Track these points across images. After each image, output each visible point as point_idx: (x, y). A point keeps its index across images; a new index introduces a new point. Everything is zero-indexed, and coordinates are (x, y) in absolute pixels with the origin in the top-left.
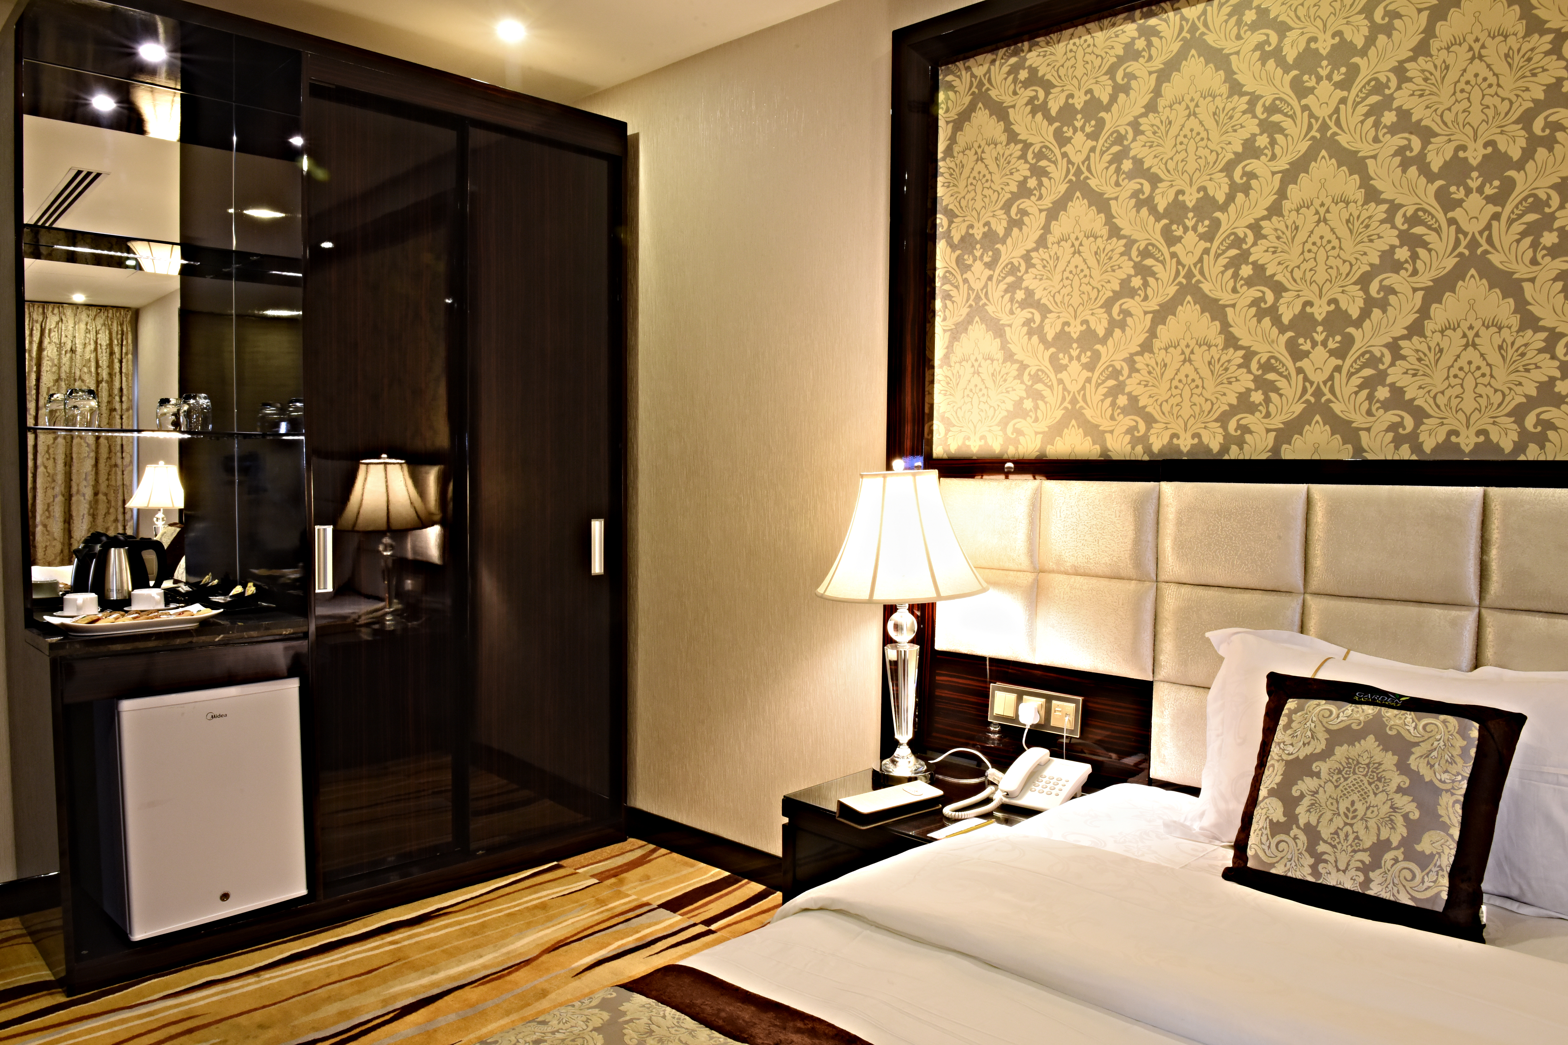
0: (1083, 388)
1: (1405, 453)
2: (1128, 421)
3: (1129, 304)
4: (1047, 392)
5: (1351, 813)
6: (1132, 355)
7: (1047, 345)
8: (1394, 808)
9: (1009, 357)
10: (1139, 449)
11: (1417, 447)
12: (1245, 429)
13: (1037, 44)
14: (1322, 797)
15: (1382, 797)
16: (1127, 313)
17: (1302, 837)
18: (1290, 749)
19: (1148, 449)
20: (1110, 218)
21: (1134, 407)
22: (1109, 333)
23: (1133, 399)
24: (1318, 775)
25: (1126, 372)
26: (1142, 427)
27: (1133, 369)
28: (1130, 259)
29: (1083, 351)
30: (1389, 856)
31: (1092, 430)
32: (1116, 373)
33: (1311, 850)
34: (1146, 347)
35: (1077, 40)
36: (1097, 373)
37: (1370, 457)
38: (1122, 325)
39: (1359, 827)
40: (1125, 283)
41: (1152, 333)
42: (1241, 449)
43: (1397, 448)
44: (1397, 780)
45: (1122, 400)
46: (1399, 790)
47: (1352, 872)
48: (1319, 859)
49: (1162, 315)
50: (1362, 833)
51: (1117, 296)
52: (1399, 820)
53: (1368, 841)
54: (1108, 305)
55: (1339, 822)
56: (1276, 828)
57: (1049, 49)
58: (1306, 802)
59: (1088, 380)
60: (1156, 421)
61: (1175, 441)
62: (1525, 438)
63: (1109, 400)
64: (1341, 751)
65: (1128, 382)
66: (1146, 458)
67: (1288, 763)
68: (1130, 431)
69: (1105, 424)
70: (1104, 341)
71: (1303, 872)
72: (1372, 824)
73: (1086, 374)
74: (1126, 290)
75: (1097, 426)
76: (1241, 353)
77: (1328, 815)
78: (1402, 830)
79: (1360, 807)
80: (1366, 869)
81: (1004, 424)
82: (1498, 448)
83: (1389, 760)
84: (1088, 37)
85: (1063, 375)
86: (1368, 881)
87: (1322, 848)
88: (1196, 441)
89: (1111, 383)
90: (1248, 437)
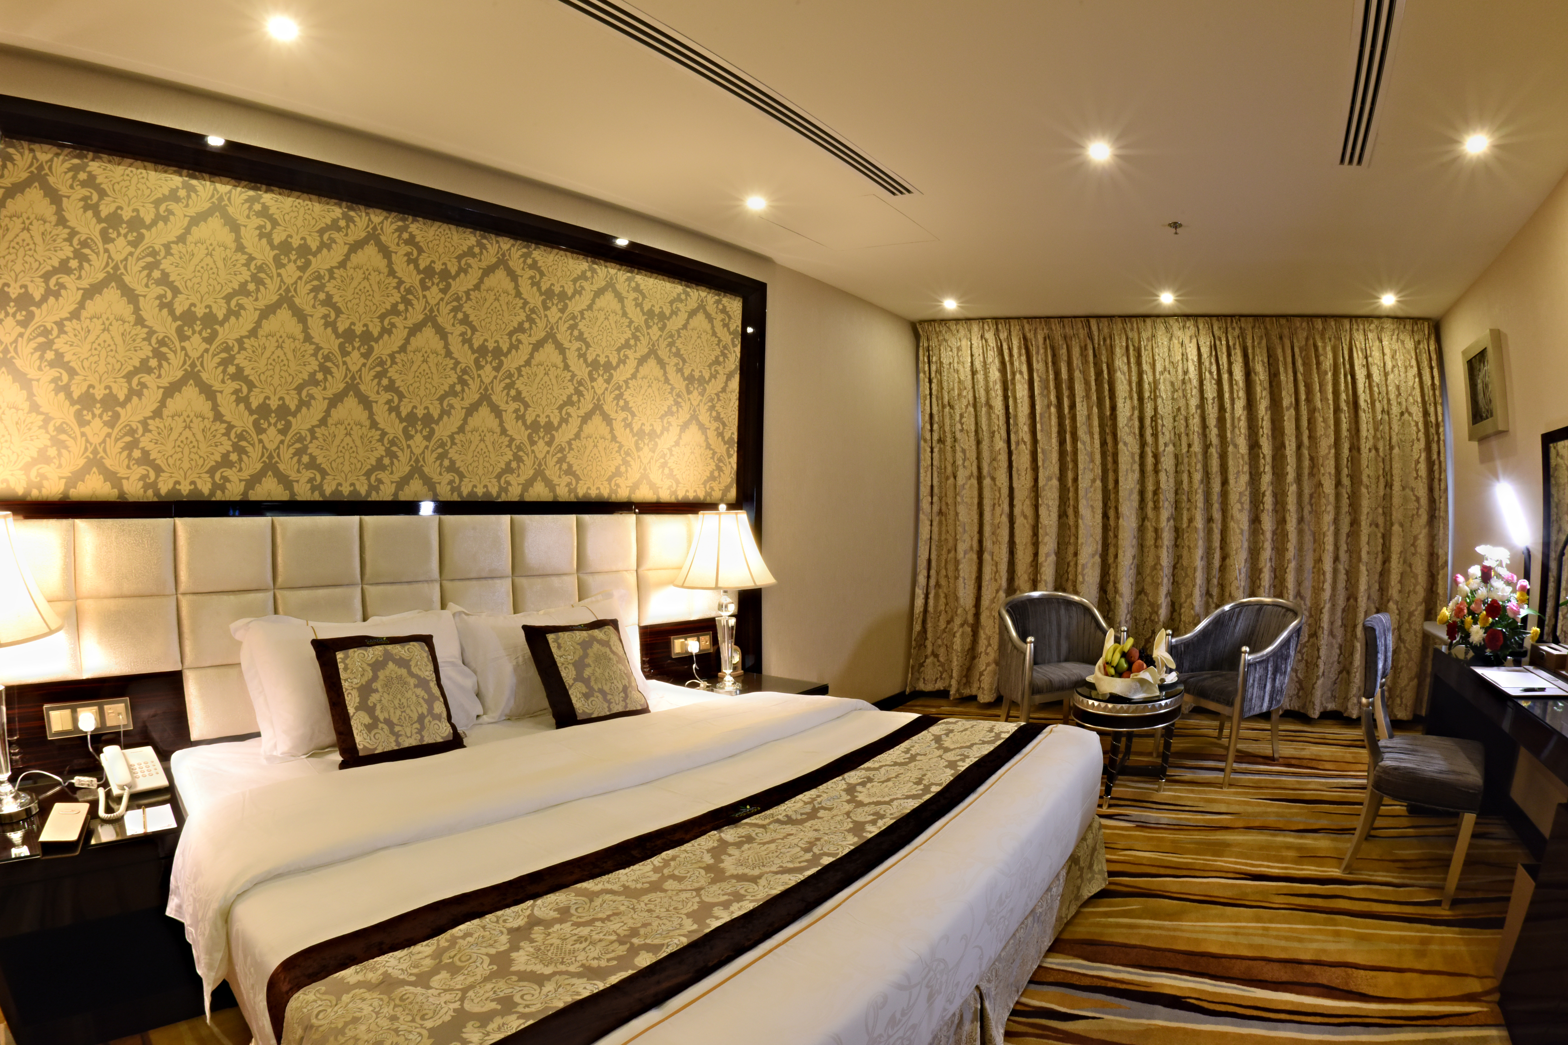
0: (104, 441)
1: (317, 497)
2: (141, 470)
3: (146, 378)
4: (70, 443)
5: (401, 706)
6: (146, 418)
7: (73, 403)
8: (417, 696)
9: (35, 408)
10: (150, 492)
11: (322, 493)
12: (226, 479)
13: (101, 158)
14: (384, 701)
15: (410, 692)
16: (143, 385)
17: (385, 727)
18: (355, 681)
19: (157, 493)
20: (137, 310)
21: (146, 459)
22: (128, 399)
23: (146, 453)
24: (376, 691)
25: (140, 431)
26: (152, 475)
27: (146, 430)
28: (150, 344)
29: (105, 410)
30: (426, 721)
31: (110, 476)
32: (132, 432)
33: (392, 732)
34: (158, 413)
35: (134, 170)
36: (116, 430)
37: (299, 498)
38: (140, 395)
39: (408, 711)
40: (144, 362)
41: (163, 404)
42: (223, 492)
43: (312, 493)
44: (412, 681)
45: (137, 454)
46: (416, 686)
47: (415, 736)
48: (397, 735)
49: (171, 390)
50: (411, 714)
51: (136, 371)
52: (422, 701)
53: (415, 716)
54: (129, 377)
55: (398, 712)
56: (370, 728)
57: (109, 166)
58: (378, 707)
59: (109, 435)
60: (163, 471)
61: (177, 487)
62: (371, 488)
63: (126, 453)
64: (381, 674)
65: (142, 439)
66: (156, 499)
67: (359, 689)
68: (143, 478)
69: (122, 472)
70: (123, 405)
71: (391, 745)
72: (412, 707)
73: (107, 430)
74: (144, 367)
75: (115, 473)
76: (225, 425)
77: (392, 710)
78: (425, 706)
79: (403, 700)
80: (420, 732)
81: (27, 468)
82: (359, 493)
83: (403, 672)
84: (144, 171)
85: (87, 429)
86: (422, 737)
87: (397, 729)
88: (192, 487)
89: (128, 439)
90: (228, 484)
